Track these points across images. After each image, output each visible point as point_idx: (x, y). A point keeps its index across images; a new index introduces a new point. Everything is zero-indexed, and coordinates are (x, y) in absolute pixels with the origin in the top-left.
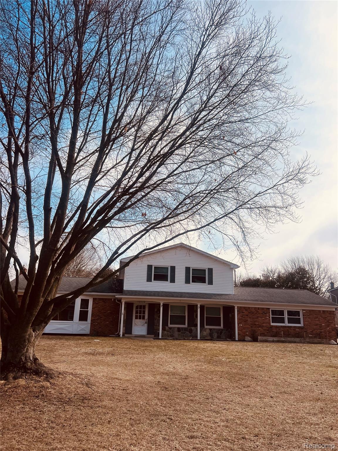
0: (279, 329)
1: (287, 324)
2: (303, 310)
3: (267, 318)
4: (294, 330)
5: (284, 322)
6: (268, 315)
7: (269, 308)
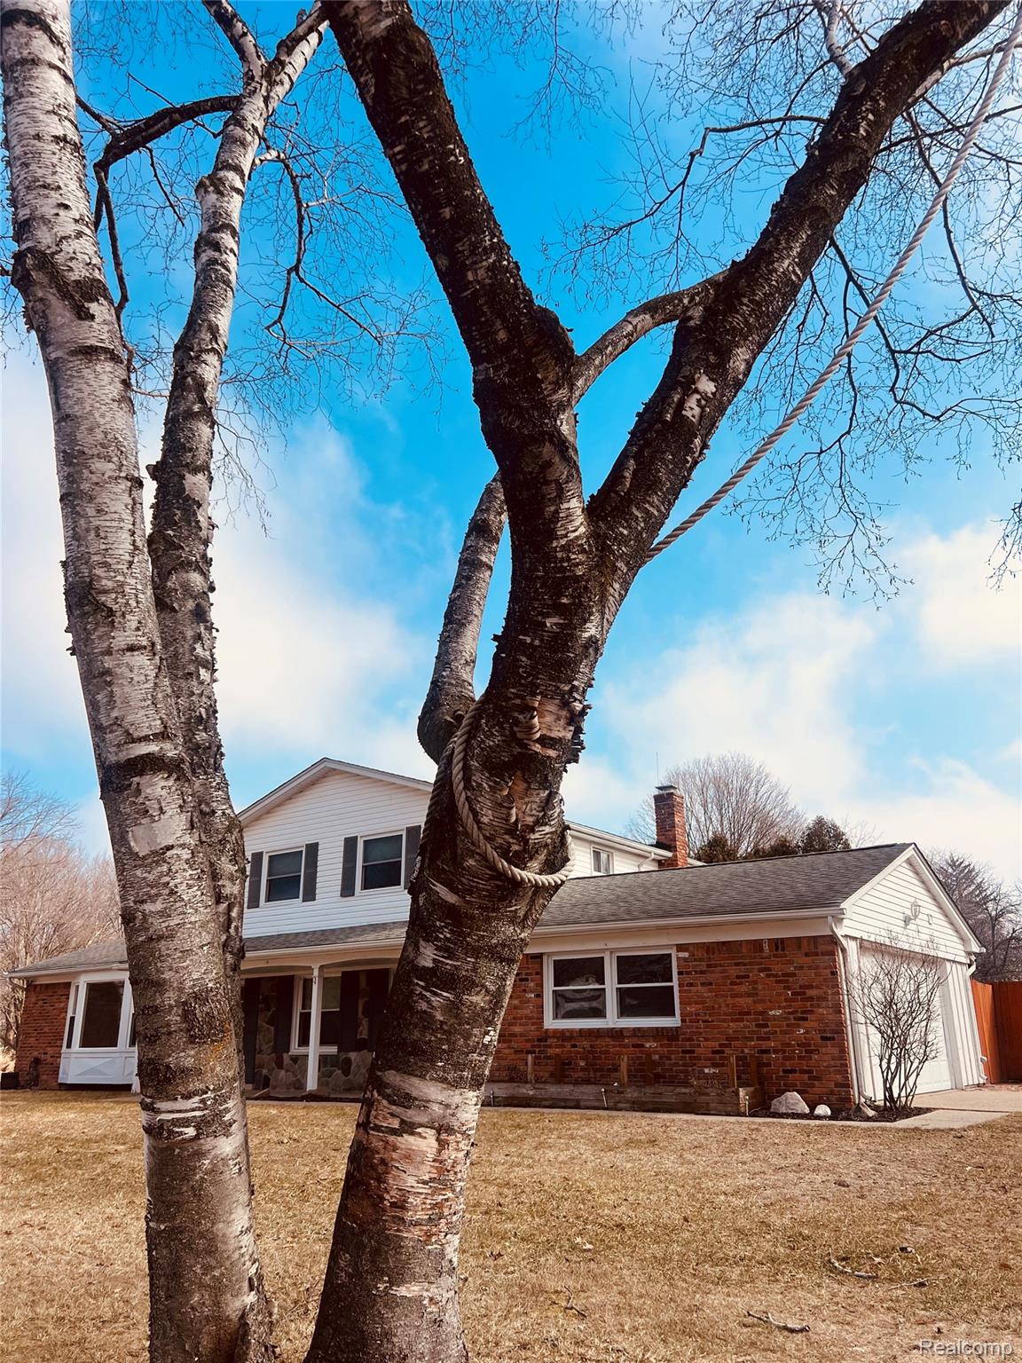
0: (575, 1046)
1: (612, 1019)
2: (680, 948)
3: (528, 1001)
4: (634, 1046)
5: (600, 1013)
6: (532, 984)
7: (540, 956)
